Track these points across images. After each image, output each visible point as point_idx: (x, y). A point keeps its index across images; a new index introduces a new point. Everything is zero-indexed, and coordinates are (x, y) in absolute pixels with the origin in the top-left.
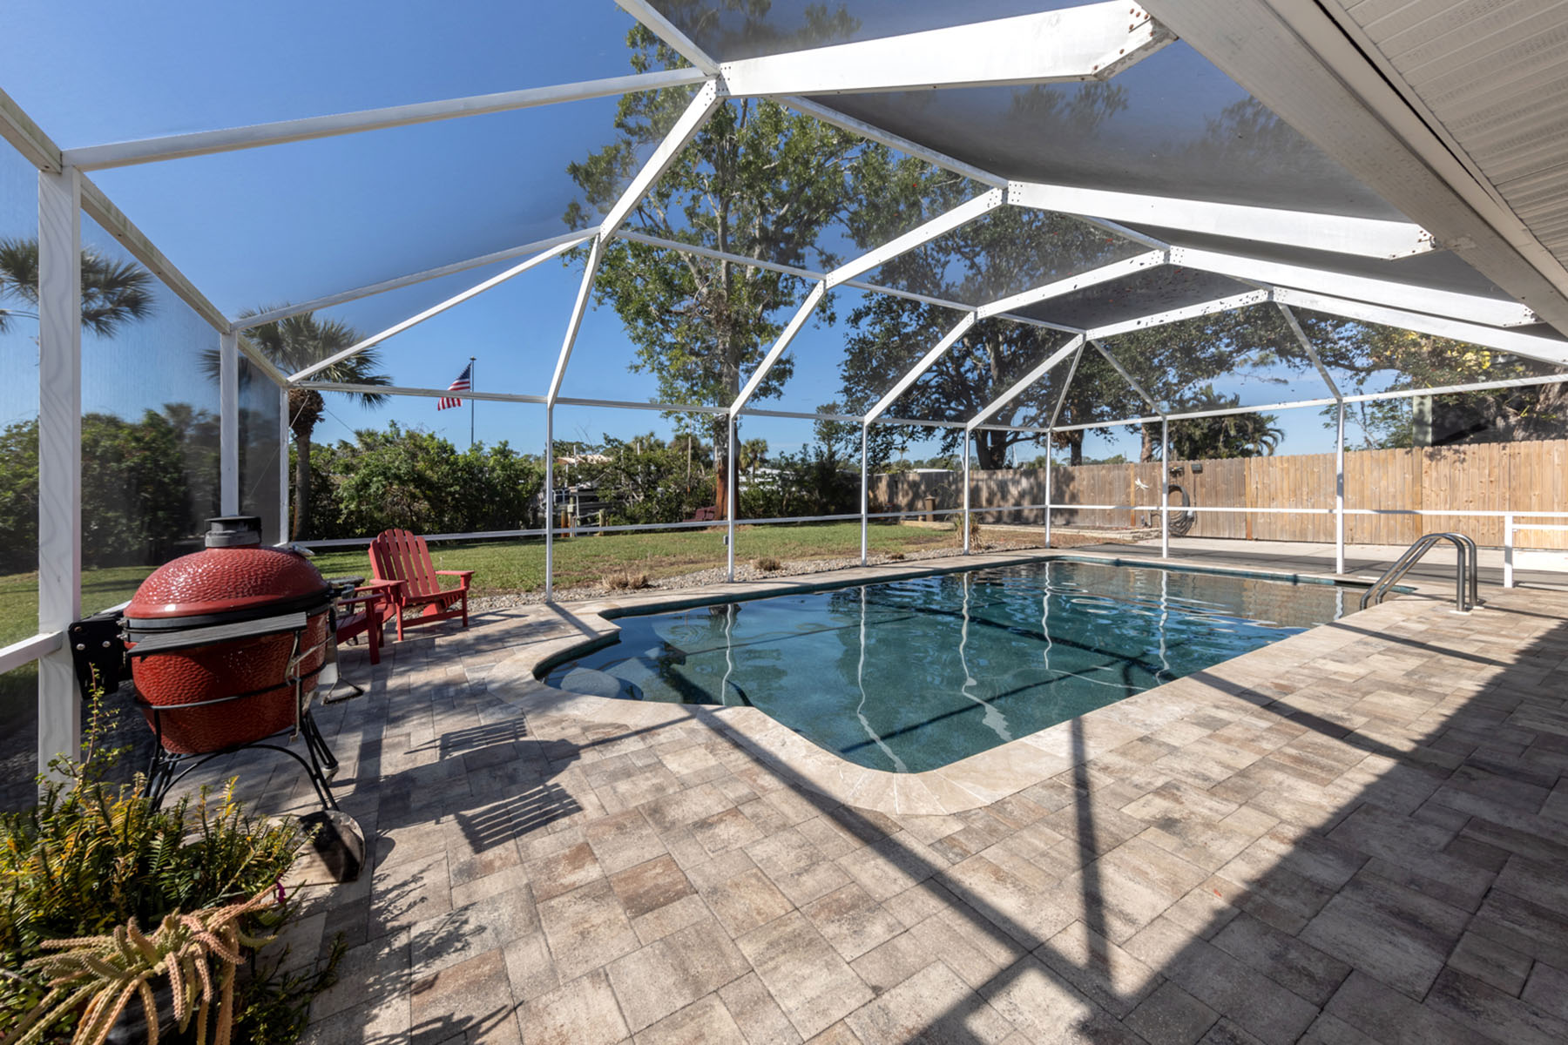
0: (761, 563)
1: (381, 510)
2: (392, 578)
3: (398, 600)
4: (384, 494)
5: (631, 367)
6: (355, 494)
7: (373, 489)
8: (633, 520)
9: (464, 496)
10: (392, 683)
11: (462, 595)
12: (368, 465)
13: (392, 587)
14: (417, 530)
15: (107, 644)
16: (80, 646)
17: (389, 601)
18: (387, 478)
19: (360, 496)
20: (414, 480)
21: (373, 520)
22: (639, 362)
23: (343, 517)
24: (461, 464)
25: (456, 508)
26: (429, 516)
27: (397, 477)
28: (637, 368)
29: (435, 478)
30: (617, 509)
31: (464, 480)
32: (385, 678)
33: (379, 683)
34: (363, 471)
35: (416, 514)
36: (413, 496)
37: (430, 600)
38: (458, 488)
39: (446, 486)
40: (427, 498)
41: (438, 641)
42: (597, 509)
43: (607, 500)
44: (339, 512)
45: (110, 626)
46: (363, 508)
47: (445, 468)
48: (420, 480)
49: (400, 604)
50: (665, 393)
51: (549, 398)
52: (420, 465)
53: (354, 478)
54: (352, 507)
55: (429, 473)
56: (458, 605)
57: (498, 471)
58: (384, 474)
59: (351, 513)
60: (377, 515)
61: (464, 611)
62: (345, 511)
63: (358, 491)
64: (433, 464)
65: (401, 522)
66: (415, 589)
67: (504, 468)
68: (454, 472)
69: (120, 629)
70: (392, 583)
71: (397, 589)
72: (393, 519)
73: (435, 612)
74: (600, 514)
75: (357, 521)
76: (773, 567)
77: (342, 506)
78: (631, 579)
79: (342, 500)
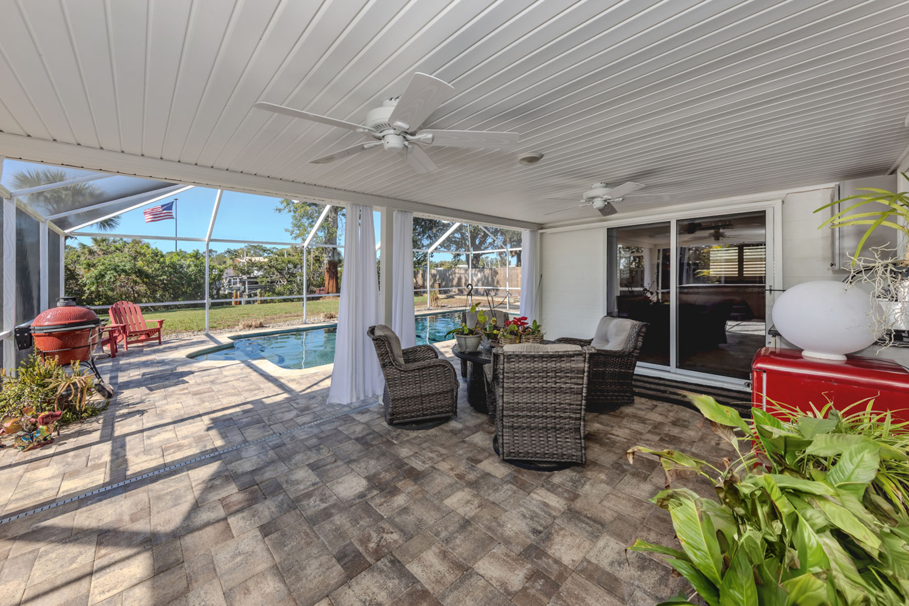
0: (326, 315)
1: (113, 290)
2: (121, 322)
3: (125, 332)
4: (114, 281)
5: (276, 210)
6: (95, 281)
7: (107, 278)
8: (279, 294)
9: (170, 281)
10: (121, 362)
11: (158, 330)
12: (103, 264)
13: (121, 327)
14: (135, 301)
15: (26, 334)
16: (18, 335)
17: (120, 334)
18: (117, 272)
19: (98, 283)
20: (135, 273)
21: (107, 297)
22: (281, 207)
23: (86, 295)
24: (167, 263)
25: (165, 289)
26: (146, 294)
27: (124, 271)
28: (280, 210)
29: (150, 271)
30: (270, 288)
31: (170, 273)
32: (119, 361)
33: (116, 363)
34: (102, 267)
35: (137, 293)
36: (135, 282)
37: (141, 333)
38: (165, 277)
39: (157, 276)
40: (146, 283)
41: (145, 350)
42: (257, 289)
43: (263, 284)
44: (84, 292)
45: (28, 329)
46: (100, 289)
47: (157, 266)
48: (140, 273)
49: (126, 334)
50: (295, 225)
51: (207, 239)
52: (140, 264)
53: (94, 272)
54: (93, 289)
55: (146, 268)
56: (156, 335)
57: (193, 268)
58: (115, 269)
59: (92, 293)
60: (110, 293)
61: (159, 338)
62: (88, 292)
63: (96, 279)
64: (149, 263)
65: (126, 297)
66: (134, 328)
67: (196, 266)
68: (163, 268)
69: (30, 330)
70: (122, 325)
71: (124, 328)
72: (121, 295)
73: (144, 338)
74: (258, 291)
75: (96, 297)
76: (332, 317)
77: (86, 288)
78: (254, 324)
79: (85, 285)
